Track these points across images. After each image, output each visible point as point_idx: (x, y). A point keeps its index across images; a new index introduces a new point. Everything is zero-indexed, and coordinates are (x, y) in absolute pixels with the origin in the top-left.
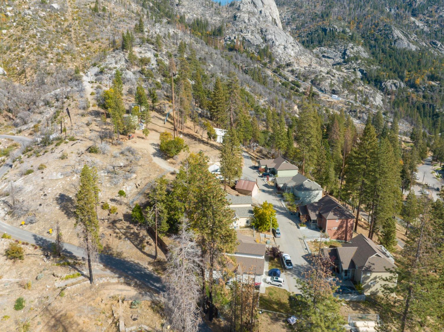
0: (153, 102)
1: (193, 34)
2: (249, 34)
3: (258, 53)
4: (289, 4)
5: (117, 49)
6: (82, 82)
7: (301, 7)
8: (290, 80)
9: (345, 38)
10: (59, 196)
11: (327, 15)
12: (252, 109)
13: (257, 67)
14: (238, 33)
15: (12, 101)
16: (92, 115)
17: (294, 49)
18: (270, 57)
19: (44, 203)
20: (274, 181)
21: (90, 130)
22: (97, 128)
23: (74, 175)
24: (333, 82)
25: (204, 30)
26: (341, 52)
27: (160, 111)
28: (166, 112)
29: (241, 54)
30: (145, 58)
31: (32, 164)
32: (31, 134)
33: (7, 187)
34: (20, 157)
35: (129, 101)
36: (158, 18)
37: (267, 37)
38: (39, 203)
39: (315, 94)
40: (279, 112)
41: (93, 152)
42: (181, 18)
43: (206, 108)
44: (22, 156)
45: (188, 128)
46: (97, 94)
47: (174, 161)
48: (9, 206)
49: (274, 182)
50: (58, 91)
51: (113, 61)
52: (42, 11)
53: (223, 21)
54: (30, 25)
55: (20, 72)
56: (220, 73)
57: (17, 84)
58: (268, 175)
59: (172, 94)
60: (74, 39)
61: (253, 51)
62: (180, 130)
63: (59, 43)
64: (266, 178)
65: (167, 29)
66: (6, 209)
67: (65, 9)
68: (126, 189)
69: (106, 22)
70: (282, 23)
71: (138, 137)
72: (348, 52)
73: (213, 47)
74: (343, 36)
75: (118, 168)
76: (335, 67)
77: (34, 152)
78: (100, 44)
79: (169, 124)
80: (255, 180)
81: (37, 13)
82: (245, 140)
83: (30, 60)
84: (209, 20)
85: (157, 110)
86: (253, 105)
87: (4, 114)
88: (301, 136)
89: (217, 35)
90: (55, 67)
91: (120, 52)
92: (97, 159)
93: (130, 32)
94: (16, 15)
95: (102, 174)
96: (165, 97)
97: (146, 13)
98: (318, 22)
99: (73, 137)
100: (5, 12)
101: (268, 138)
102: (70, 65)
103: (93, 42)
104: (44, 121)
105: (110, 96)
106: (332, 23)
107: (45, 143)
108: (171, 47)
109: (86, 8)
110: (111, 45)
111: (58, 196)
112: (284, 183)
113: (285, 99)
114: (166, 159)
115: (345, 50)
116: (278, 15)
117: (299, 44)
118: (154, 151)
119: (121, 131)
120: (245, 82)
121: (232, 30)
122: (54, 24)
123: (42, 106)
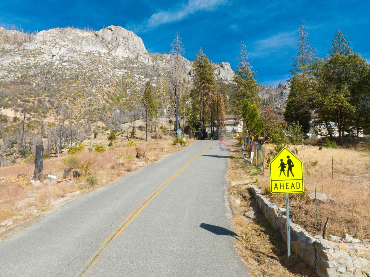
53: (272, 97)
67: (160, 87)
100: (126, 91)
121: (279, 102)
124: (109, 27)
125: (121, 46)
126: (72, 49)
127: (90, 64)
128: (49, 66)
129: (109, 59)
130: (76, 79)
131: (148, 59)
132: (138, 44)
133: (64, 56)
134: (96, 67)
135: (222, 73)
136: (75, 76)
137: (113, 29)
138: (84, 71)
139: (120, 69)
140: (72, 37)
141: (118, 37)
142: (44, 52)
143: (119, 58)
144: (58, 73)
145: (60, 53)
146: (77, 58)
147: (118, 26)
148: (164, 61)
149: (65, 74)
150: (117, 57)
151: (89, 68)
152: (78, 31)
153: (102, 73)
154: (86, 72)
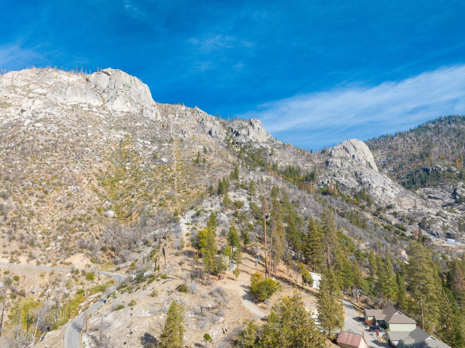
0: (245, 243)
1: (286, 180)
2: (343, 178)
3: (354, 196)
4: (383, 147)
5: (213, 194)
6: (179, 224)
7: (396, 150)
8: (393, 223)
9: (452, 177)
10: (145, 335)
11: (427, 155)
12: (352, 254)
13: (354, 210)
14: (332, 177)
15: (116, 240)
16: (185, 255)
17: (394, 190)
18: (368, 200)
19: (129, 342)
20: (386, 336)
21: (182, 269)
22: (189, 268)
23: (161, 314)
24: (445, 224)
25: (296, 176)
26: (450, 192)
27: (252, 253)
28: (258, 254)
29: (335, 198)
30: (239, 201)
31: (124, 300)
32: (127, 272)
33: (97, 322)
34: (115, 292)
35: (222, 242)
36: (252, 166)
37: (363, 180)
38: (124, 341)
39: (426, 239)
40: (384, 257)
41: (182, 291)
42: (274, 166)
43: (300, 251)
44: (117, 292)
45: (281, 271)
46: (192, 234)
47: (265, 306)
48: (96, 341)
49: (385, 339)
50: (157, 232)
51: (209, 204)
52: (153, 164)
53: (315, 167)
54: (142, 176)
55: (127, 215)
56: (314, 216)
57: (123, 225)
58: (378, 328)
59: (264, 236)
60: (176, 187)
61: (348, 194)
62: (272, 273)
63: (163, 190)
64: (375, 333)
65: (260, 176)
66: (92, 345)
67: (172, 162)
68: (212, 334)
69: (205, 171)
70: (378, 166)
71: (228, 278)
72: (459, 192)
73: (307, 192)
74: (450, 175)
75: (205, 309)
76: (445, 208)
77: (128, 289)
78: (198, 190)
79: (261, 266)
80: (361, 334)
81: (148, 166)
82: (346, 286)
83: (137, 205)
84: (301, 166)
85: (249, 251)
86: (353, 249)
87: (107, 252)
88: (414, 282)
89: (310, 180)
90: (157, 210)
91: (216, 196)
92: (186, 298)
93: (226, 180)
94: (132, 169)
95: (189, 315)
96: (257, 239)
97: (241, 163)
98: (417, 163)
99: (165, 275)
100: (125, 167)
101: (374, 286)
102: (171, 208)
103: (192, 188)
104: (141, 259)
105: (204, 236)
106: (433, 162)
107: (139, 280)
108: (264, 192)
109: (190, 160)
110: (208, 191)
111: (143, 336)
112: (399, 339)
113: (389, 243)
114: (256, 303)
115: (455, 190)
116: (372, 158)
117: (399, 185)
118: (245, 293)
119: (212, 270)
120: (342, 225)
121: (325, 175)
122: (161, 174)
123: (142, 245)
124: (105, 70)
125: (121, 97)
126: (51, 102)
127: (75, 124)
128: (14, 128)
129: (103, 114)
130: (53, 150)
131: (156, 113)
132: (143, 93)
133: (39, 112)
134: (83, 129)
135: (252, 133)
136: (53, 144)
137: (110, 73)
138: (66, 134)
139: (117, 129)
140: (53, 82)
141: (116, 85)
142: (10, 103)
143: (117, 113)
144: (27, 139)
145: (33, 108)
146: (57, 114)
147: (118, 70)
148: (177, 115)
149: (38, 141)
150: (114, 111)
151: (74, 130)
152: (62, 74)
153: (92, 139)
154: (68, 136)
